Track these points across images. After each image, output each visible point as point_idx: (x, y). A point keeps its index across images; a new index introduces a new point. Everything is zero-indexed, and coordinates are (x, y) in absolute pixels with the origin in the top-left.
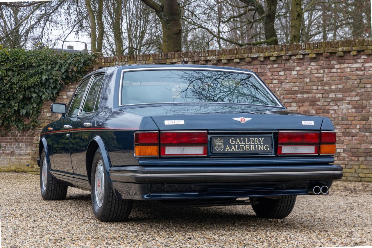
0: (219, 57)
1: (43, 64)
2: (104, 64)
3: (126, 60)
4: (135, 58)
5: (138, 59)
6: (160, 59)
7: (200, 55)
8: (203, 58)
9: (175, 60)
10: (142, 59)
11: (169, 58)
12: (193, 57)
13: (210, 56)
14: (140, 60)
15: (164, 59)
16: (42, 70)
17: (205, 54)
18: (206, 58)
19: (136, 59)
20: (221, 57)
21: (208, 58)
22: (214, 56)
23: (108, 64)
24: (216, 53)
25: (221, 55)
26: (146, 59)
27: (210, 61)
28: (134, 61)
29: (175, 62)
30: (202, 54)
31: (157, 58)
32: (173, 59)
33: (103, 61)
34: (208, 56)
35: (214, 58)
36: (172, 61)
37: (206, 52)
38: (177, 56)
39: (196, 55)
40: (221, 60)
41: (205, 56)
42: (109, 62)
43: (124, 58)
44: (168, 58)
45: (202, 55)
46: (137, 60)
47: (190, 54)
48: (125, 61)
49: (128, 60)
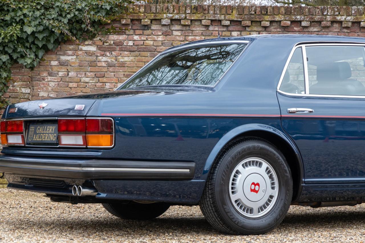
0: (357, 18)
1: (23, 7)
2: (145, 15)
3: (188, 11)
4: (205, 10)
5: (211, 12)
6: (252, 14)
7: (325, 13)
8: (329, 18)
9: (279, 17)
10: (218, 12)
11: (269, 13)
12: (313, 15)
13: (342, 16)
14: (214, 14)
15: (259, 15)
16: (22, 17)
17: (335, 13)
18: (335, 18)
19: (206, 12)
20: (361, 18)
21: (339, 18)
22: (347, 16)
23: (151, 16)
24: (353, 12)
25: (361, 15)
26: (226, 12)
27: (340, 22)
28: (202, 14)
29: (279, 19)
30: (328, 12)
31: (246, 12)
32: (276, 16)
33: (142, 10)
34: (337, 15)
35: (349, 18)
36: (274, 18)
37: (336, 10)
38: (284, 12)
39: (318, 13)
40: (361, 22)
41: (334, 15)
42: (153, 13)
43: (184, 9)
44: (266, 14)
45: (329, 14)
46: (208, 13)
47: (307, 10)
48: (185, 13)
49: (191, 11)
